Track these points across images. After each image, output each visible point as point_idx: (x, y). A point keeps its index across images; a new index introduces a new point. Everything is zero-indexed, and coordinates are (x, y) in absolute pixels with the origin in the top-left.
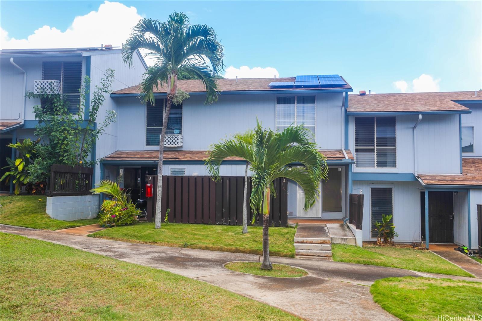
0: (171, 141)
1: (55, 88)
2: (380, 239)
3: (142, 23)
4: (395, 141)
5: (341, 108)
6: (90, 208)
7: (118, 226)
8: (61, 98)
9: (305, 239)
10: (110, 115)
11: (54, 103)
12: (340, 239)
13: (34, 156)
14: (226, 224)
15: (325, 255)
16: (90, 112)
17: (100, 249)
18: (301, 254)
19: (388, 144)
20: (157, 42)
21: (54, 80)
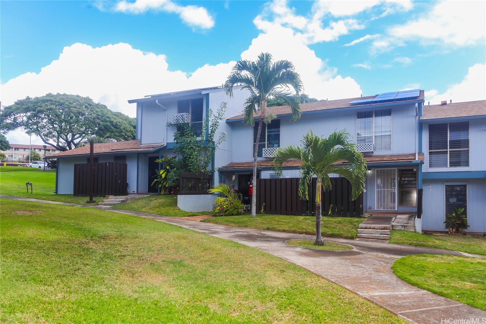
0: (271, 153)
1: (185, 119)
2: (451, 229)
3: (240, 64)
4: (468, 143)
5: (415, 117)
6: (211, 203)
7: (225, 215)
8: (190, 125)
9: (368, 226)
10: (222, 135)
11: (184, 129)
12: (400, 226)
13: (172, 168)
14: (310, 215)
15: (384, 238)
16: (209, 134)
17: (202, 228)
18: (362, 237)
19: (461, 146)
20: (251, 78)
21: (184, 113)
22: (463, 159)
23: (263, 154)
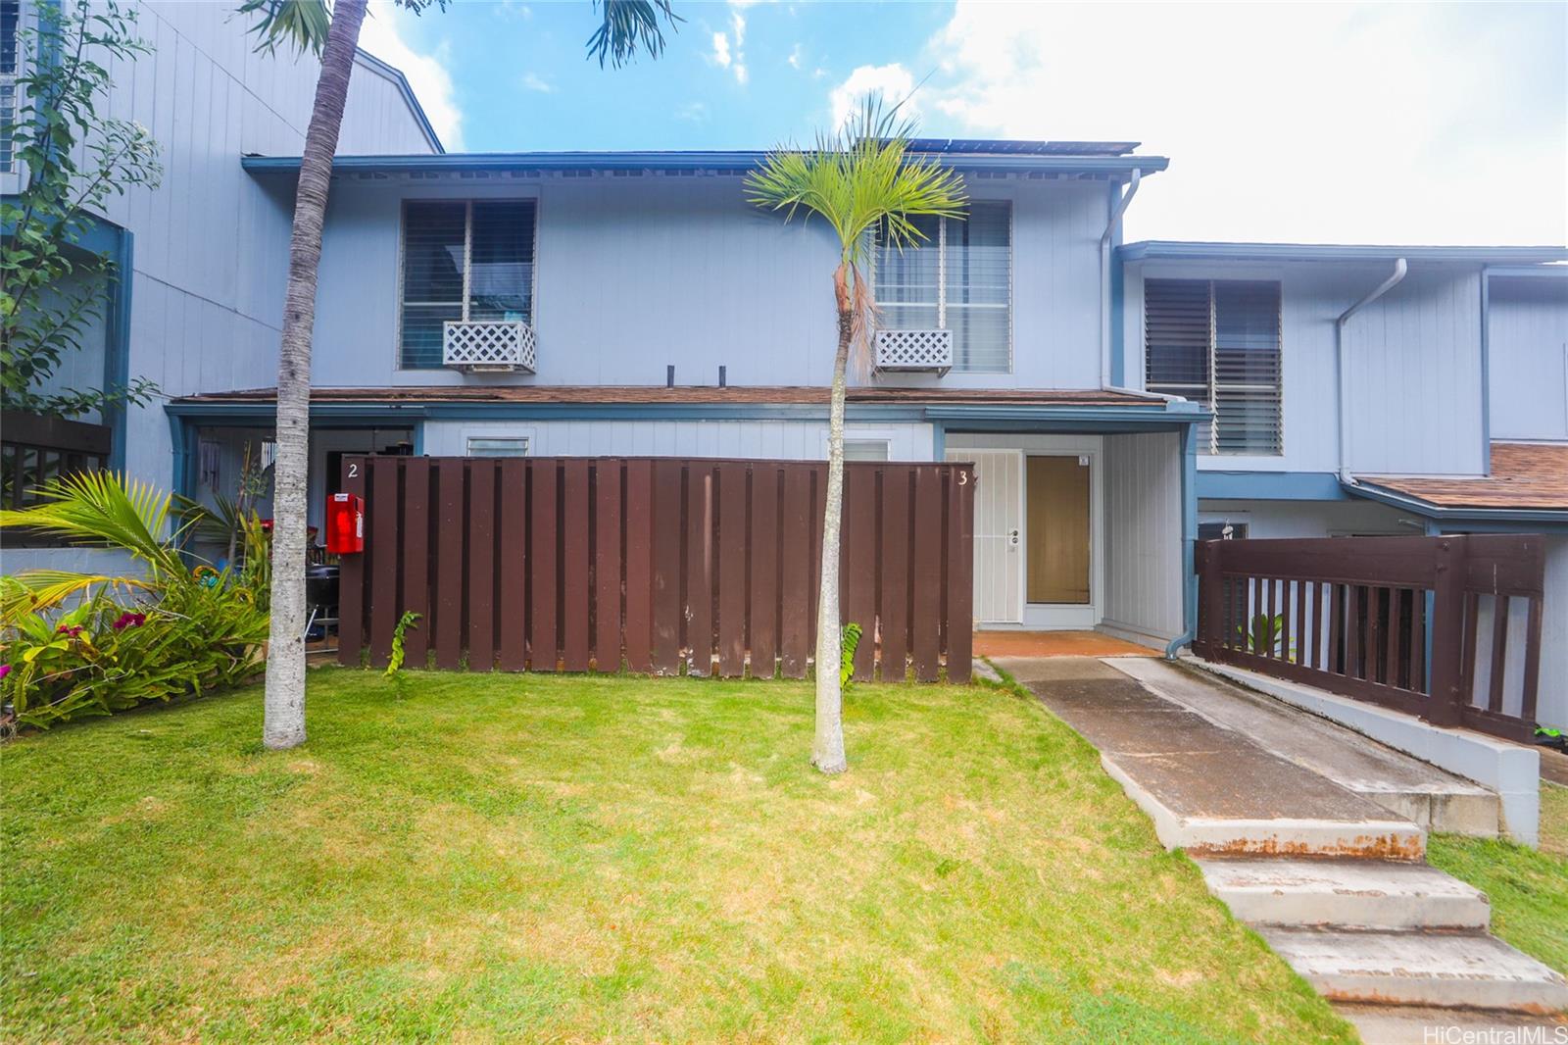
0: (485, 346)
12: (1405, 803)
15: (1519, 1002)
22: (1254, 423)
23: (446, 348)
